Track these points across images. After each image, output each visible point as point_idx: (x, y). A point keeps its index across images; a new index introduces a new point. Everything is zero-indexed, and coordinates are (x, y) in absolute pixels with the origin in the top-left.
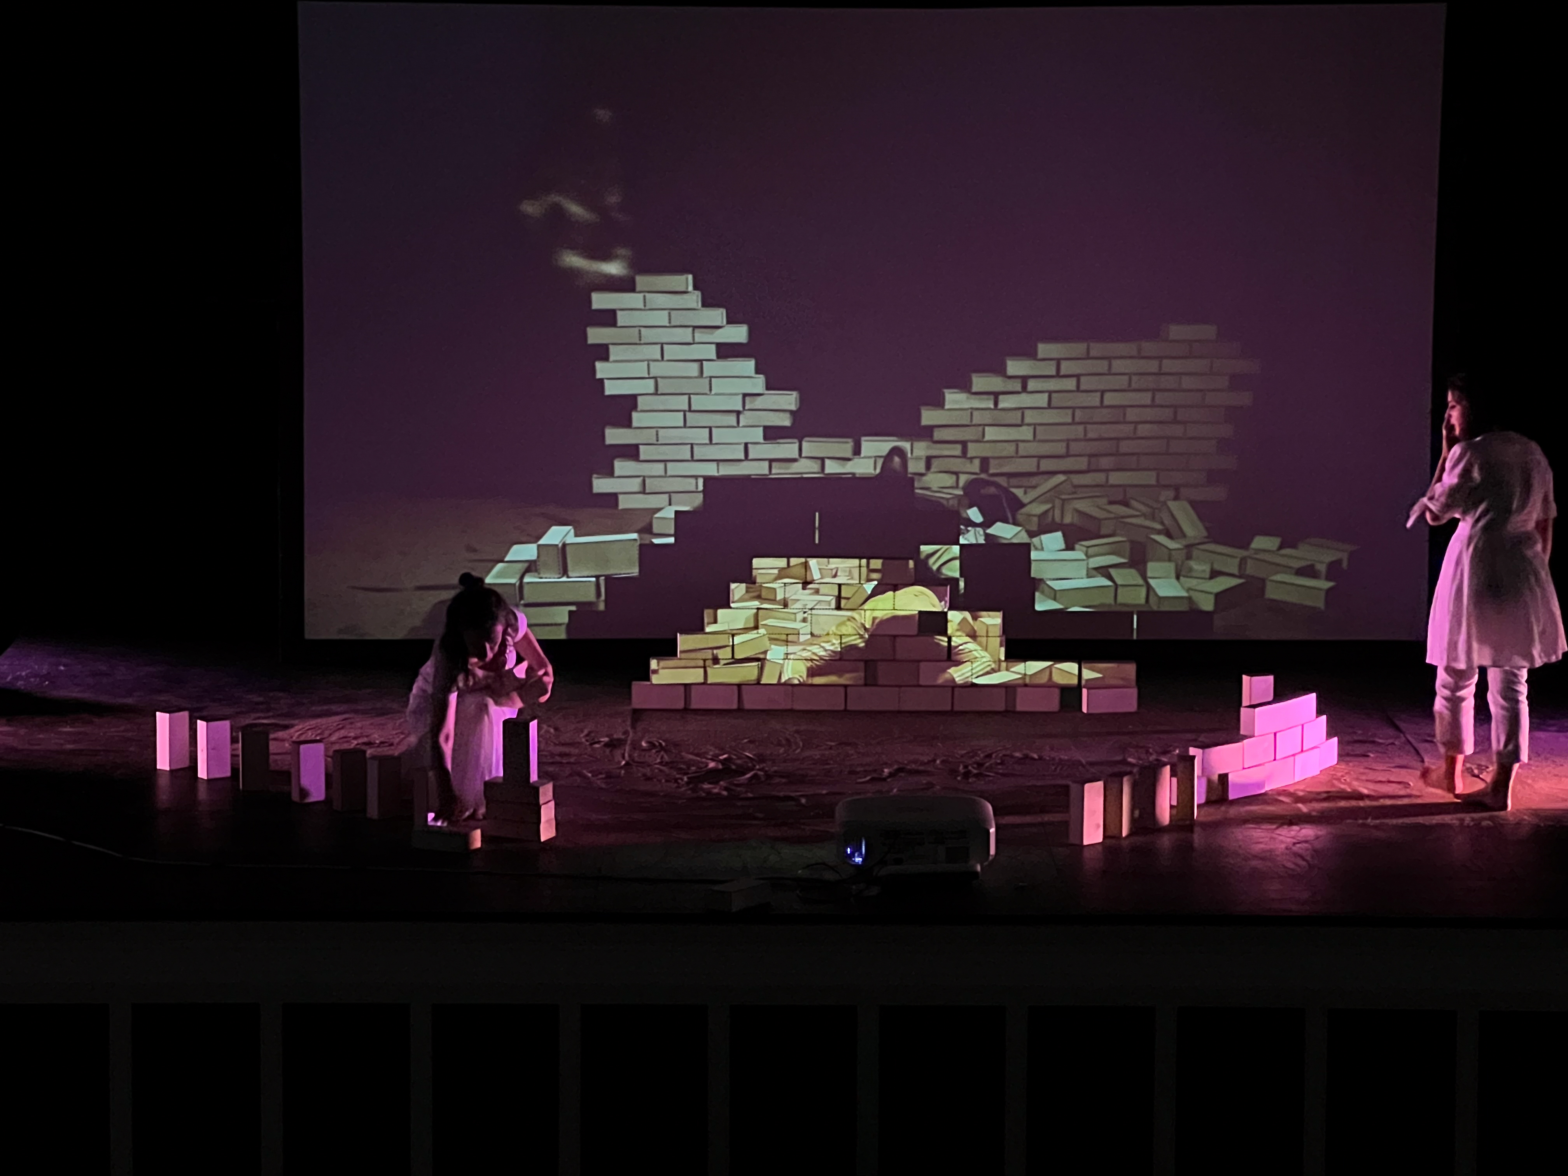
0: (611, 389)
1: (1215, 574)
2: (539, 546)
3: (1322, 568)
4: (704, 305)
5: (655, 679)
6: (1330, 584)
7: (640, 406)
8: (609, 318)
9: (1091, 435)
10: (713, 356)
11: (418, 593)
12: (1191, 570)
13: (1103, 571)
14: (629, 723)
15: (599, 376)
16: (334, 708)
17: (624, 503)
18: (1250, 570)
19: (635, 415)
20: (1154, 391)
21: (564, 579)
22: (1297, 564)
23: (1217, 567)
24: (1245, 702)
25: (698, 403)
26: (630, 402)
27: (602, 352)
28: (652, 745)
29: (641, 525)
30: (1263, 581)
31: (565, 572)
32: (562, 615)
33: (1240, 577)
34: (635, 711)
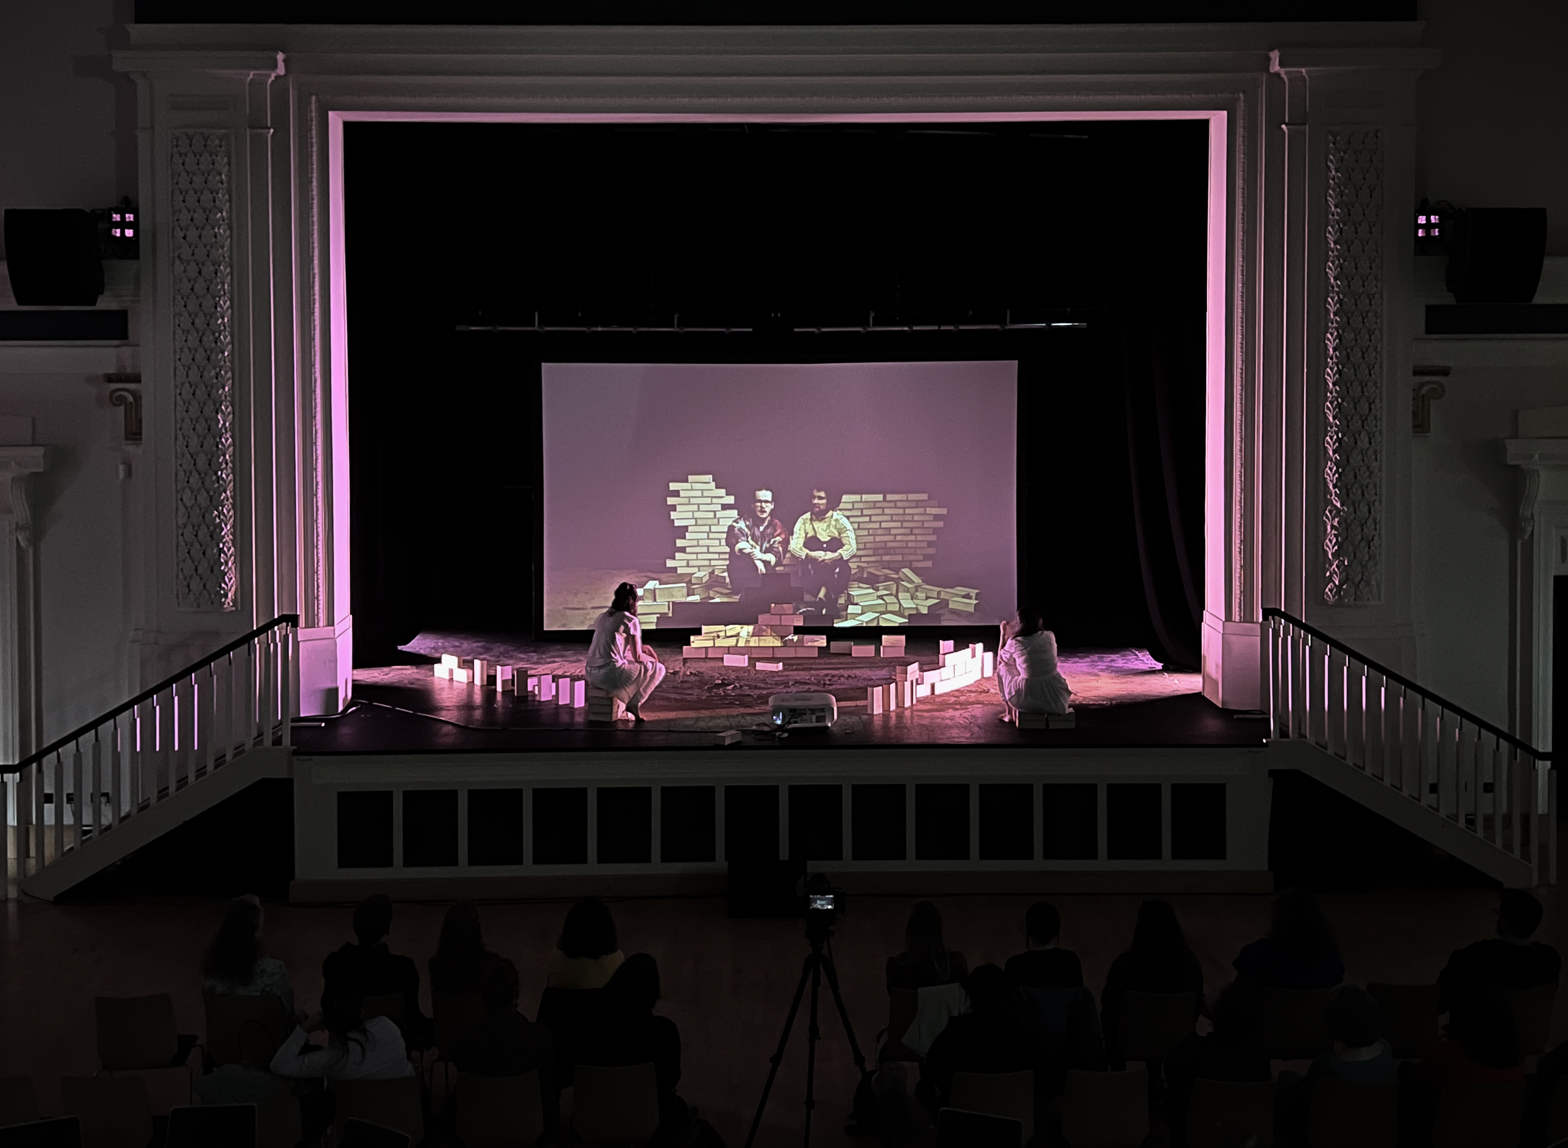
0: (677, 523)
1: (927, 598)
2: (644, 590)
3: (974, 595)
4: (717, 488)
5: (693, 645)
6: (976, 602)
7: (689, 530)
8: (676, 494)
9: (877, 540)
10: (720, 509)
11: (593, 610)
12: (917, 596)
13: (881, 597)
14: (682, 663)
15: (672, 518)
16: (556, 659)
17: (680, 571)
18: (942, 596)
19: (687, 534)
20: (902, 522)
21: (655, 603)
22: (963, 593)
23: (929, 595)
24: (941, 652)
25: (713, 529)
26: (685, 528)
27: (674, 508)
28: (691, 673)
29: (687, 580)
30: (948, 600)
31: (655, 600)
32: (654, 618)
33: (938, 599)
34: (684, 659)
